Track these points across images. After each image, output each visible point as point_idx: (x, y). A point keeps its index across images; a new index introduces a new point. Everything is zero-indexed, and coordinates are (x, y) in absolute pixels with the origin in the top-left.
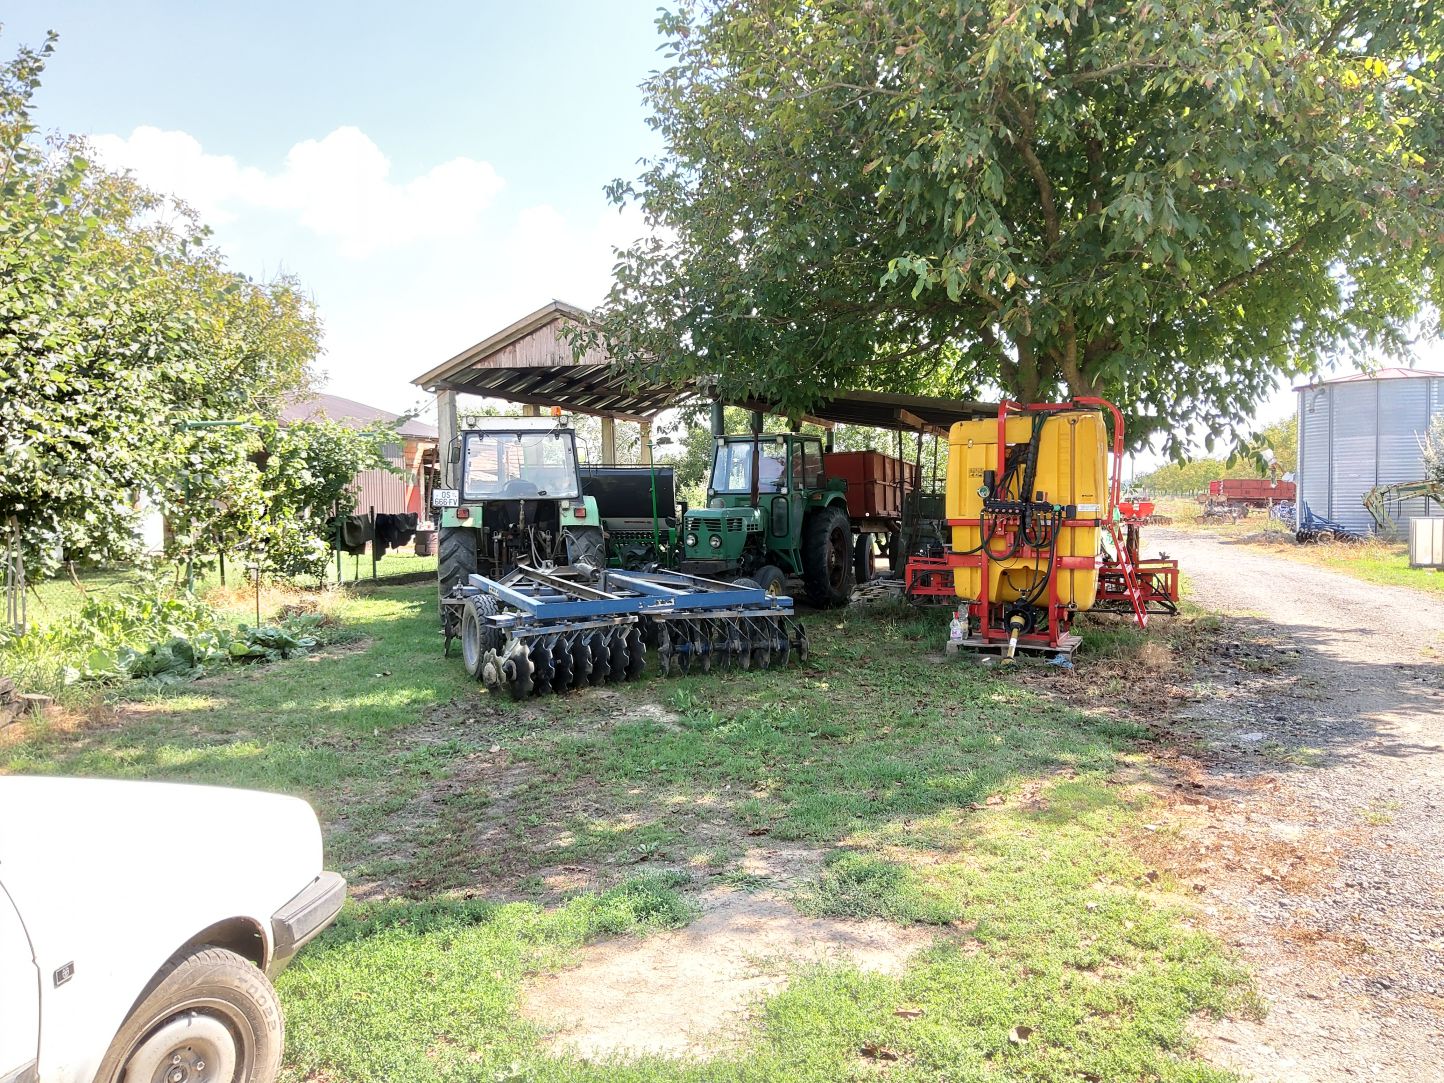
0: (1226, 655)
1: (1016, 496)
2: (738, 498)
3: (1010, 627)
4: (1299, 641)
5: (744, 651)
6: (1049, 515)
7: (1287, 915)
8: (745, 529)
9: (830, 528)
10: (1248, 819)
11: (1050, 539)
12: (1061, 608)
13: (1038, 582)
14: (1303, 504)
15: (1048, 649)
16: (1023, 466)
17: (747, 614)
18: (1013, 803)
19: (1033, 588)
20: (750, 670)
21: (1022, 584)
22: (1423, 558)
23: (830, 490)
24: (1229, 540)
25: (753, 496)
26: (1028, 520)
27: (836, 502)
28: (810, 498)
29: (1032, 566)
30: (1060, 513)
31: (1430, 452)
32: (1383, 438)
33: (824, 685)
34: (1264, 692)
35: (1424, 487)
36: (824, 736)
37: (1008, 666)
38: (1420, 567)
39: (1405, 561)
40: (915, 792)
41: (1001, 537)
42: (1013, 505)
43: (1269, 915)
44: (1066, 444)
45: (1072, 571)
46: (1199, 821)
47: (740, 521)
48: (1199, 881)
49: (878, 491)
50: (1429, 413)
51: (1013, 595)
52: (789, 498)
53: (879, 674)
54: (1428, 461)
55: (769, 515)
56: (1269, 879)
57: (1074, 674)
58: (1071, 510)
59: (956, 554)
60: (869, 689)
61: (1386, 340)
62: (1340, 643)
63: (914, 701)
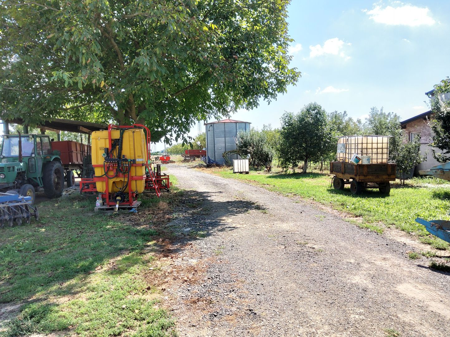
0: (184, 203)
1: (116, 156)
2: (14, 159)
3: (116, 201)
4: (204, 197)
5: (10, 219)
6: (127, 163)
7: (189, 294)
8: (16, 170)
9: (54, 169)
10: (182, 259)
11: (128, 170)
12: (133, 193)
13: (124, 186)
14: (208, 157)
15: (129, 207)
16: (118, 146)
17: (11, 205)
18: (105, 268)
19: (123, 187)
20: (13, 227)
21: (120, 186)
22: (236, 170)
23: (53, 155)
24: (190, 167)
25: (20, 158)
26: (120, 165)
27: (56, 159)
28: (45, 158)
29: (123, 180)
30: (131, 162)
31: (237, 142)
32: (226, 138)
33: (43, 230)
34: (193, 214)
35: (236, 151)
36: (38, 251)
37: (115, 214)
38: (236, 173)
39: (232, 171)
40: (68, 270)
41: (112, 170)
42: (115, 160)
43: (184, 296)
44: (132, 139)
45: (136, 181)
46: (168, 263)
47: (14, 167)
48: (164, 287)
49: (74, 155)
50: (236, 132)
51: (116, 190)
52: (35, 158)
53: (68, 222)
54: (237, 144)
55: (28, 165)
56: (186, 281)
57: (138, 215)
58: (134, 161)
59: (96, 177)
60: (62, 229)
61: (223, 111)
62: (214, 196)
63: (78, 231)
